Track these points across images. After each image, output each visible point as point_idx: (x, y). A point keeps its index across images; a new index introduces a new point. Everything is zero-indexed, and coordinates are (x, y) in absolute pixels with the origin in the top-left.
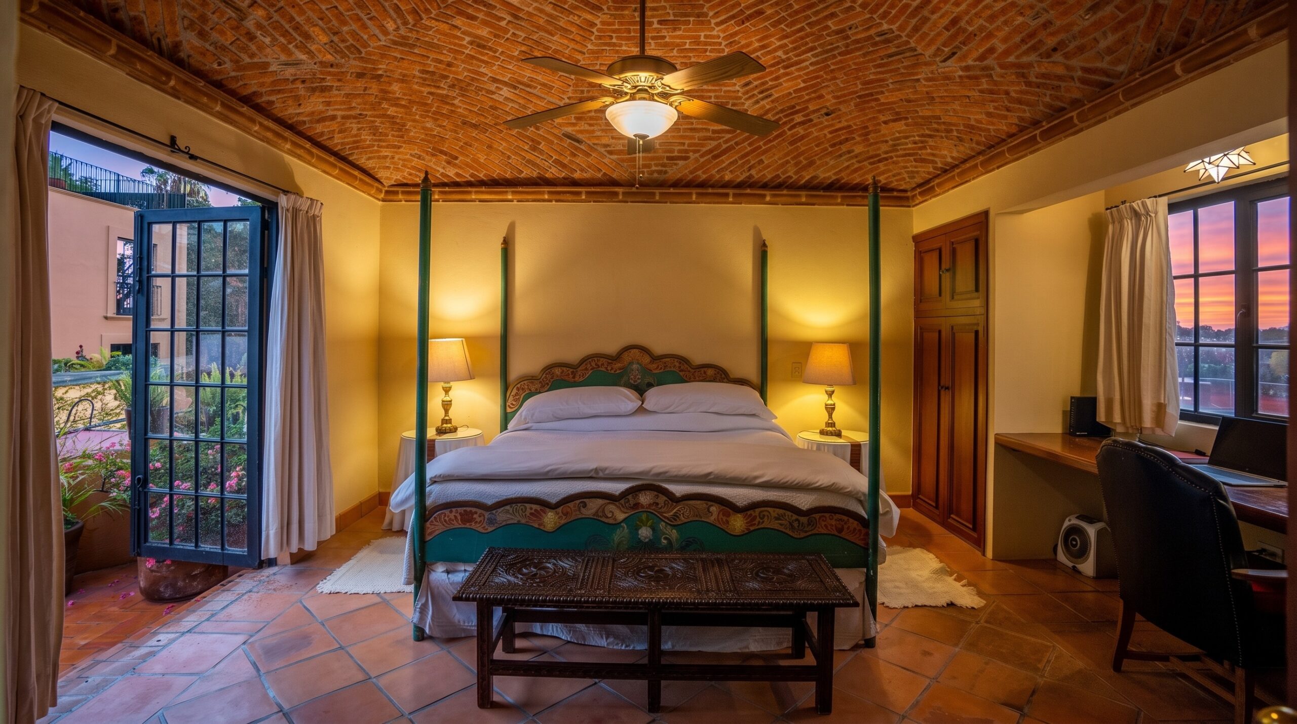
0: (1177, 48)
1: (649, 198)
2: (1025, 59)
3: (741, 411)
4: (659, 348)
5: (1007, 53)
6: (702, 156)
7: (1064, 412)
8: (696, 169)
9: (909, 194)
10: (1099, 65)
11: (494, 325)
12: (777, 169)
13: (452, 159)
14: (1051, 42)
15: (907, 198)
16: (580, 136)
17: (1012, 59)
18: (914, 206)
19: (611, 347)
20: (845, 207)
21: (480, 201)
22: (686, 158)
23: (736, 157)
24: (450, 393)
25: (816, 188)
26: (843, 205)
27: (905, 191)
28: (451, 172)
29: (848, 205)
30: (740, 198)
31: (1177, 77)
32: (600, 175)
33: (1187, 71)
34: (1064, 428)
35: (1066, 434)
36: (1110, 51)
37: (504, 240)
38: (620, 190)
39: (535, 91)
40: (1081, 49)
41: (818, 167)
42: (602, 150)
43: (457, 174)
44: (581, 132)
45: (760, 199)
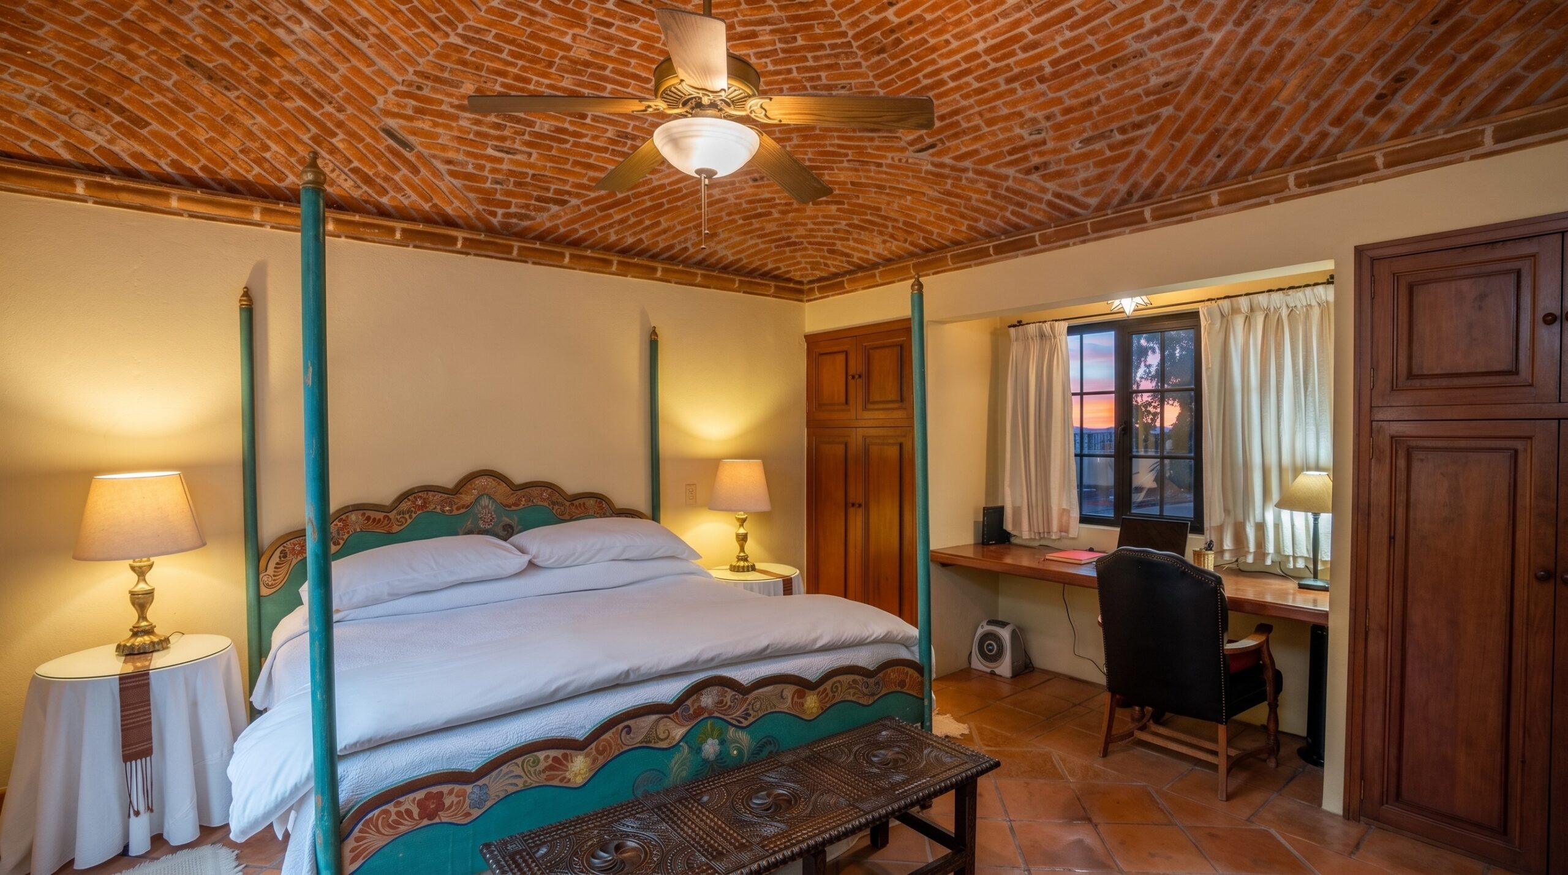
0: (1146, 197)
1: (503, 253)
2: (1004, 171)
3: (659, 553)
4: (520, 475)
5: (988, 160)
6: (586, 203)
7: (976, 523)
8: (573, 221)
9: (806, 287)
10: (1070, 193)
11: (233, 442)
12: (674, 237)
13: (133, 124)
14: (1036, 160)
15: (801, 292)
16: (412, 139)
17: (990, 167)
18: (808, 301)
19: (447, 475)
20: (741, 294)
21: (191, 216)
22: (563, 203)
23: (629, 213)
24: (148, 577)
25: (711, 267)
26: (739, 292)
27: (801, 283)
28: (124, 148)
29: (744, 292)
30: (625, 269)
31: (1145, 221)
32: (427, 207)
33: (1155, 218)
34: (975, 539)
35: (978, 544)
36: (1086, 182)
37: (247, 294)
38: (460, 235)
39: (363, 46)
40: (1059, 174)
41: (719, 242)
42: (442, 167)
43: (136, 156)
44: (414, 132)
45: (649, 272)
